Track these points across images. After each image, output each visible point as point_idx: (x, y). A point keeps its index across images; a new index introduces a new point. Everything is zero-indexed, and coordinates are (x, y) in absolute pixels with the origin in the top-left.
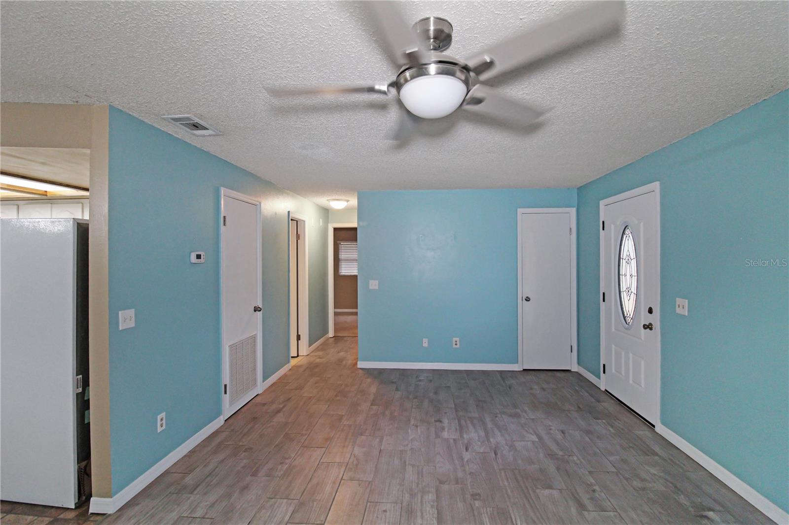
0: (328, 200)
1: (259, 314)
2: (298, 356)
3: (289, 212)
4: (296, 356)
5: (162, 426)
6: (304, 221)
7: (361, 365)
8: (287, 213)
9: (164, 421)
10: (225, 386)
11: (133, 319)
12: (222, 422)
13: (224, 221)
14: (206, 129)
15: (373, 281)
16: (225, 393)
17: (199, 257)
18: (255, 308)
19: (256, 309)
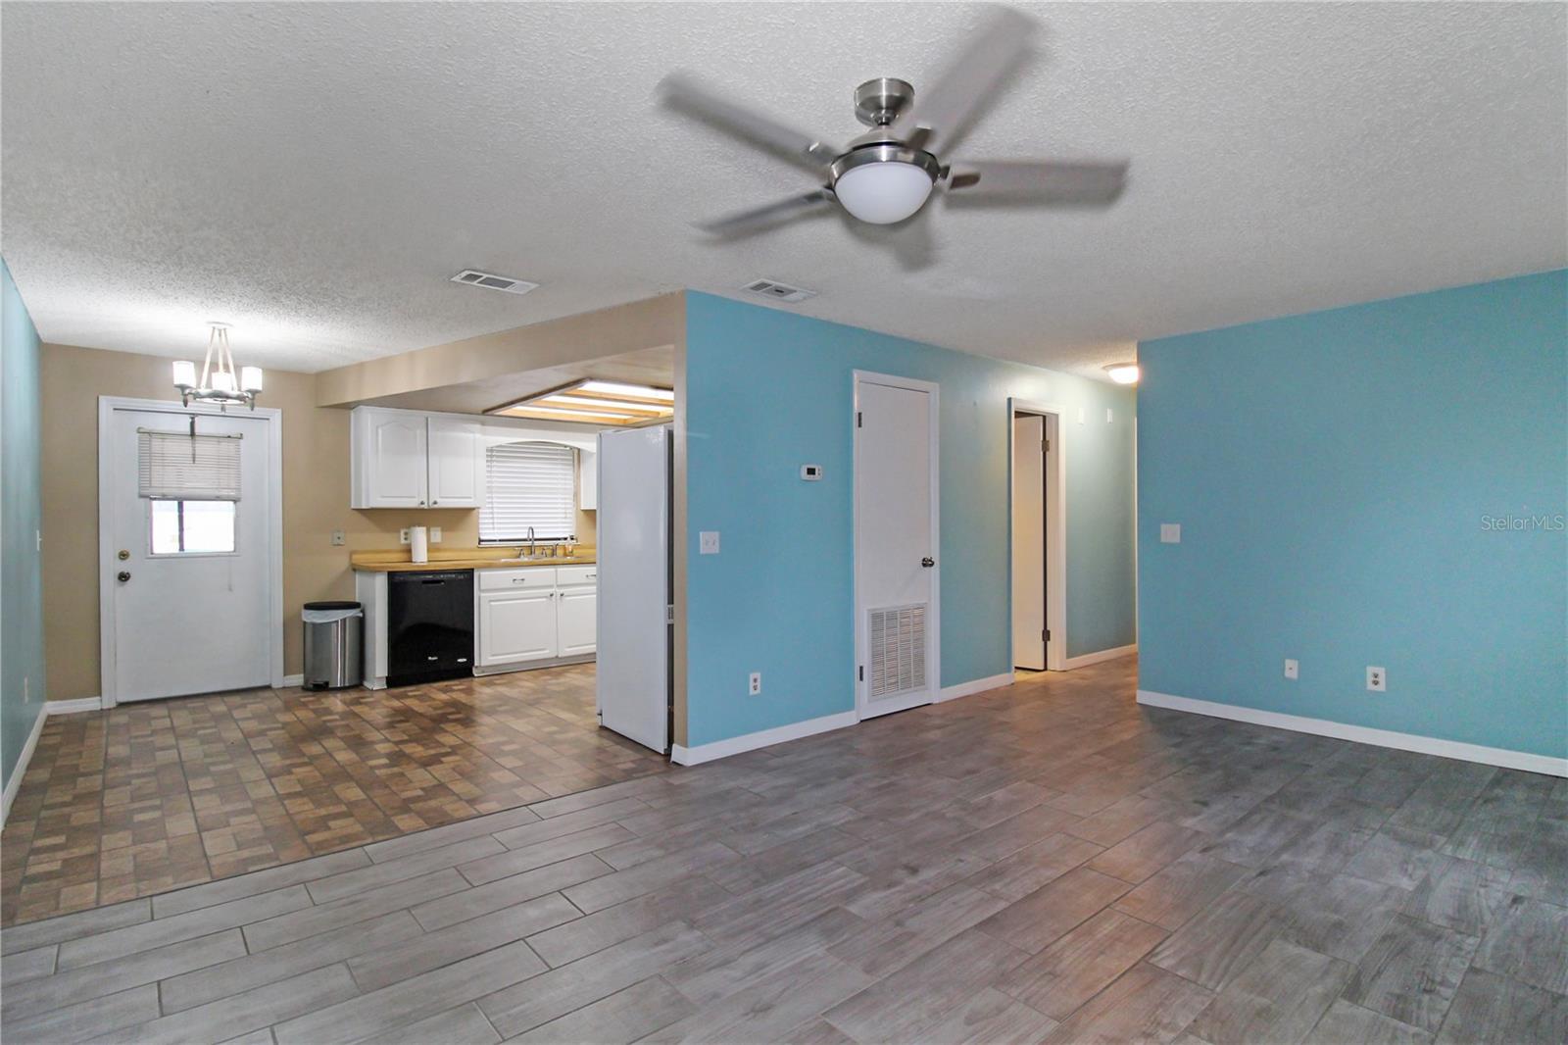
0: (1104, 368)
1: (935, 570)
2: (1045, 669)
3: (1010, 400)
4: (1042, 668)
5: (755, 688)
6: (1057, 416)
7: (1144, 697)
8: (1006, 401)
9: (758, 684)
10: (861, 668)
11: (717, 544)
12: (855, 721)
13: (860, 419)
14: (792, 291)
15: (1168, 526)
16: (861, 679)
17: (811, 471)
18: (924, 560)
19: (927, 563)
